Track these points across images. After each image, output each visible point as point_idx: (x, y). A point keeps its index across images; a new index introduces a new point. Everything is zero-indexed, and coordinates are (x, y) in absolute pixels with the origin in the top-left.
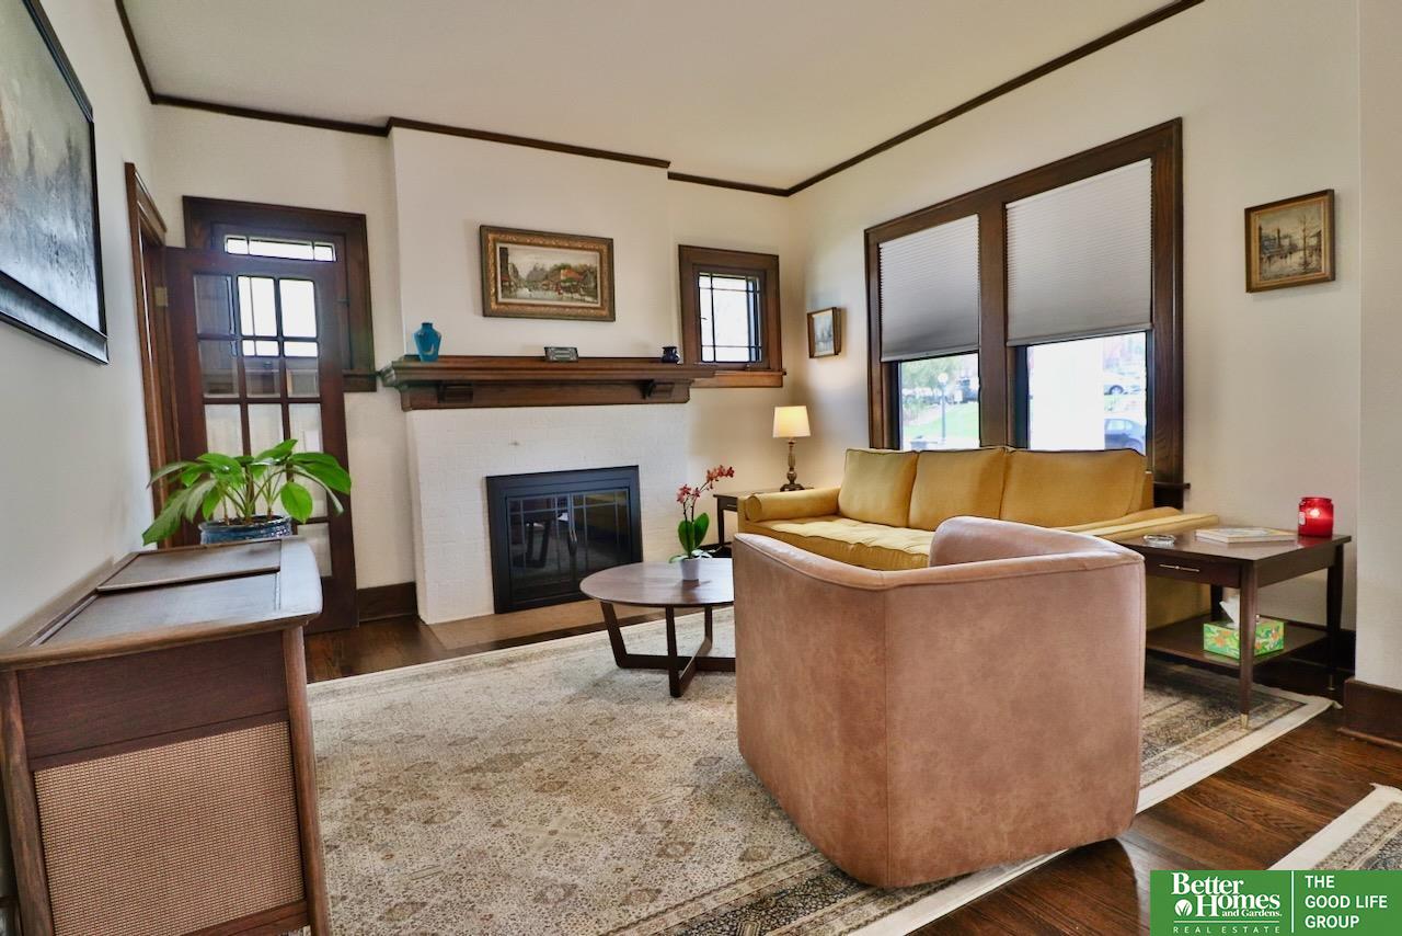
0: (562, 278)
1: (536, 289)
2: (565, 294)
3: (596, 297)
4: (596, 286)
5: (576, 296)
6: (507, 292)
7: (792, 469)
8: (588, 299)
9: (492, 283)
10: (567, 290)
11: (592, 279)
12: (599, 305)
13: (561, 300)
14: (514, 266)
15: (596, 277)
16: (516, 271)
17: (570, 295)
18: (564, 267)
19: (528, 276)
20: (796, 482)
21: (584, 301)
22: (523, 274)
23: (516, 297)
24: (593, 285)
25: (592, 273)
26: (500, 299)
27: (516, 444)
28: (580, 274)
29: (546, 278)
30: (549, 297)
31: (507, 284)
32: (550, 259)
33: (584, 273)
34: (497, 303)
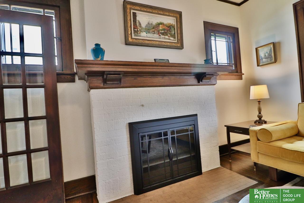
0: (160, 28)
1: (149, 32)
2: (162, 36)
3: (175, 38)
4: (175, 33)
5: (167, 37)
6: (136, 34)
7: (260, 113)
8: (172, 39)
9: (129, 29)
10: (163, 34)
11: (173, 30)
12: (176, 42)
13: (160, 38)
14: (139, 21)
15: (174, 29)
16: (140, 24)
17: (164, 37)
18: (161, 24)
19: (147, 26)
20: (262, 119)
21: (170, 39)
22: (144, 25)
23: (140, 36)
24: (173, 32)
25: (173, 27)
26: (133, 37)
27: (143, 106)
28: (168, 27)
29: (154, 28)
30: (155, 37)
31: (136, 30)
32: (156, 19)
33: (170, 27)
34: (132, 38)
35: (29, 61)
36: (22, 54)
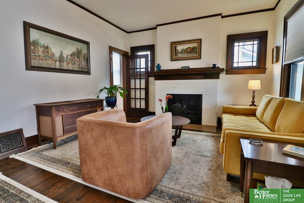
0: (188, 50)
1: (182, 54)
2: (189, 54)
3: (196, 54)
4: (197, 51)
5: (192, 54)
6: (176, 55)
7: (253, 99)
8: (195, 54)
9: (173, 54)
10: (189, 53)
11: (196, 50)
12: (197, 56)
13: (188, 55)
14: (177, 50)
15: (197, 49)
16: (178, 50)
17: (190, 54)
18: (189, 48)
19: (181, 51)
21: (194, 55)
22: (179, 51)
23: (178, 56)
24: (196, 51)
25: (196, 48)
26: (174, 57)
27: (173, 88)
28: (193, 48)
29: (185, 51)
30: (185, 55)
31: (176, 54)
32: (185, 47)
33: (194, 48)
34: (173, 58)
35: (142, 70)
36: (140, 68)
